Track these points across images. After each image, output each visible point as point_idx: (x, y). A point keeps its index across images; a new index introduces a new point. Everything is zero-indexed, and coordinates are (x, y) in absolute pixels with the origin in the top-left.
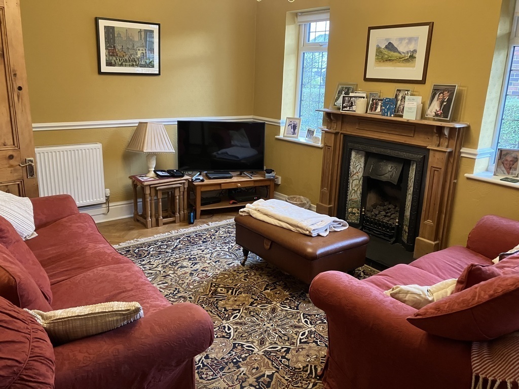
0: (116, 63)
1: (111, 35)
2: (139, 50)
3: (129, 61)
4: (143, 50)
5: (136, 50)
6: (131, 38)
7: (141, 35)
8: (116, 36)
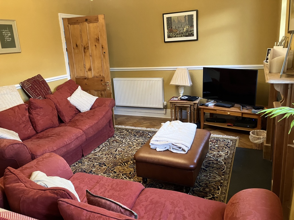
0: (172, 36)
1: (170, 22)
2: (185, 27)
3: (180, 34)
4: (187, 27)
5: (183, 27)
6: (180, 21)
7: (186, 19)
8: (172, 21)
